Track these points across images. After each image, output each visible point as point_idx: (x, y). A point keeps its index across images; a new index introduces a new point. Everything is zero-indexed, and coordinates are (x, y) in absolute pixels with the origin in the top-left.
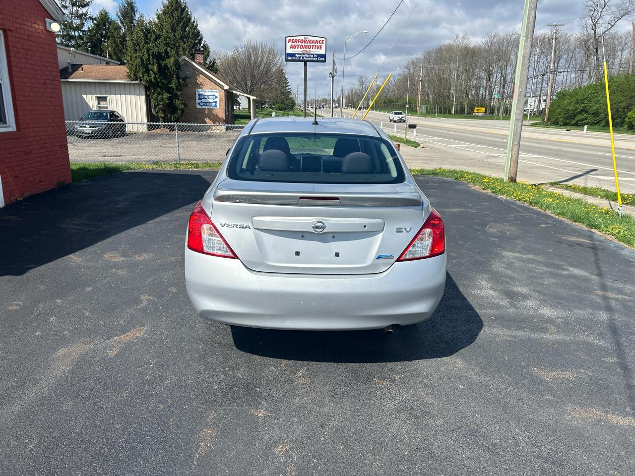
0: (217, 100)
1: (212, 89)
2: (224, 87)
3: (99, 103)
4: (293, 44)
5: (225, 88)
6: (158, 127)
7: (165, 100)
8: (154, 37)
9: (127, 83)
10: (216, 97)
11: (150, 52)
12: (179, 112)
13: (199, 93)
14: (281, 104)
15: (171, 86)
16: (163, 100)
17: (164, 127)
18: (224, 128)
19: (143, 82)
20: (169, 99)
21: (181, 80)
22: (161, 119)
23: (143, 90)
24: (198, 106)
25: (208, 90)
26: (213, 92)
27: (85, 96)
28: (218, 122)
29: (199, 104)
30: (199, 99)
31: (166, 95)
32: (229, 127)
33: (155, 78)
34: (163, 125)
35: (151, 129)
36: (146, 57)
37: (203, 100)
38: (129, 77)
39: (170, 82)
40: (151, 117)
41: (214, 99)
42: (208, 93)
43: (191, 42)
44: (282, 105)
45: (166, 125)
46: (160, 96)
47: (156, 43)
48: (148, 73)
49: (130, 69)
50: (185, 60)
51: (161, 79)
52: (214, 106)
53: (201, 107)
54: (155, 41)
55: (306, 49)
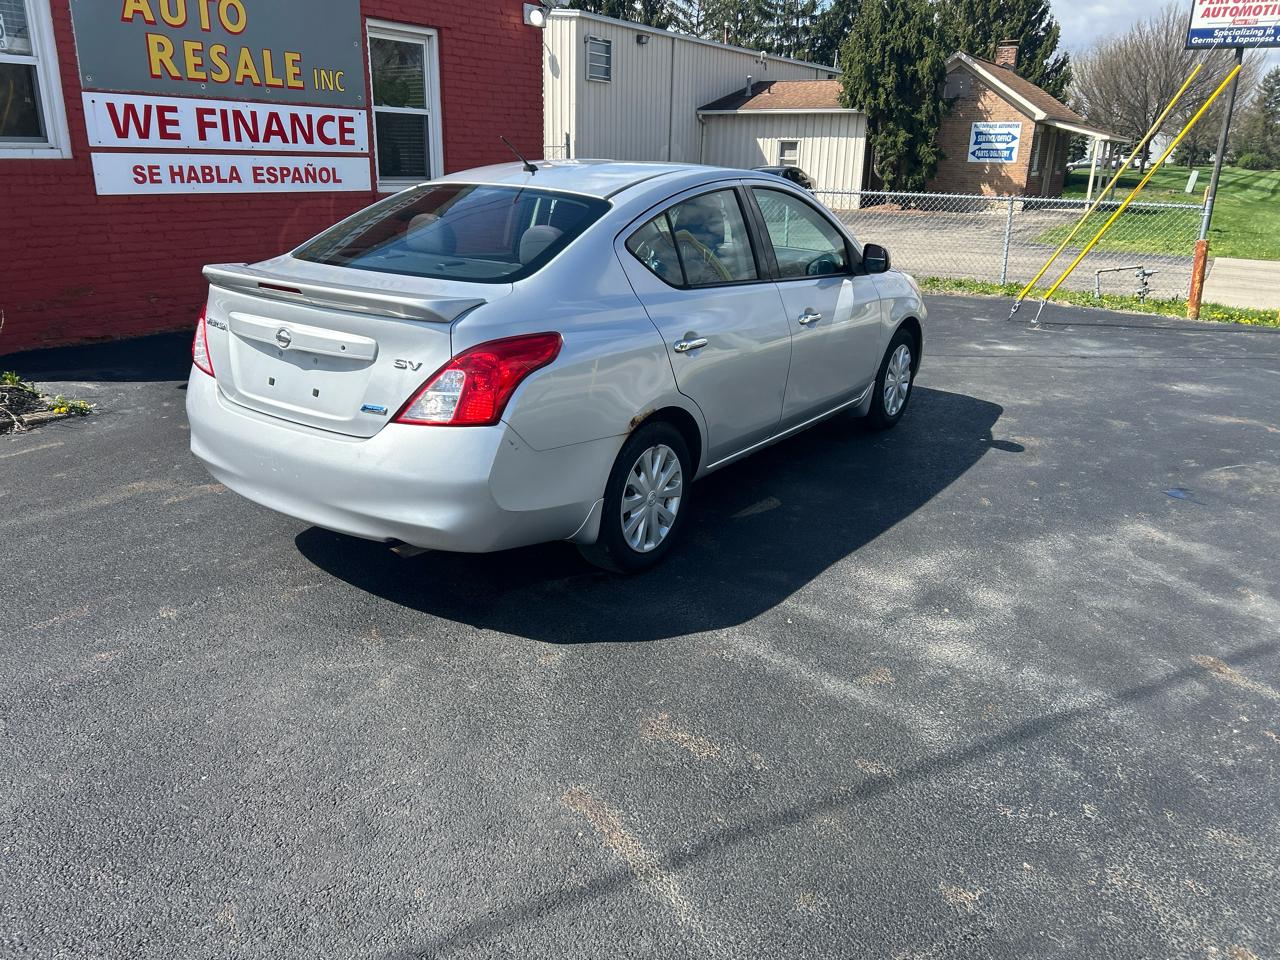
0: (1015, 144)
1: (1007, 120)
2: (1034, 114)
3: (782, 154)
4: (1212, 7)
5: (1037, 118)
6: (881, 200)
7: (899, 145)
8: (901, 16)
9: (837, 114)
10: (1014, 138)
11: (888, 48)
12: (925, 170)
13: (977, 130)
14: (1260, 153)
15: (919, 116)
16: (895, 144)
17: (892, 201)
18: (1019, 205)
19: (864, 111)
20: (908, 143)
21: (941, 104)
22: (887, 185)
23: (863, 127)
24: (971, 159)
25: (998, 124)
26: (1009, 126)
27: (760, 141)
28: (1007, 192)
29: (973, 153)
30: (976, 143)
31: (903, 135)
32: (1030, 203)
33: (887, 102)
34: (890, 196)
35: (866, 203)
36: (877, 59)
37: (983, 146)
38: (841, 99)
39: (917, 109)
40: (870, 180)
41: (1008, 143)
42: (998, 130)
43: (1019, 20)
44: (1263, 158)
45: (896, 197)
46: (892, 139)
47: (903, 29)
48: (876, 93)
49: (846, 84)
50: (959, 59)
51: (898, 104)
52: (1006, 158)
53: (976, 160)
54: (902, 25)
55: (1246, 17)
